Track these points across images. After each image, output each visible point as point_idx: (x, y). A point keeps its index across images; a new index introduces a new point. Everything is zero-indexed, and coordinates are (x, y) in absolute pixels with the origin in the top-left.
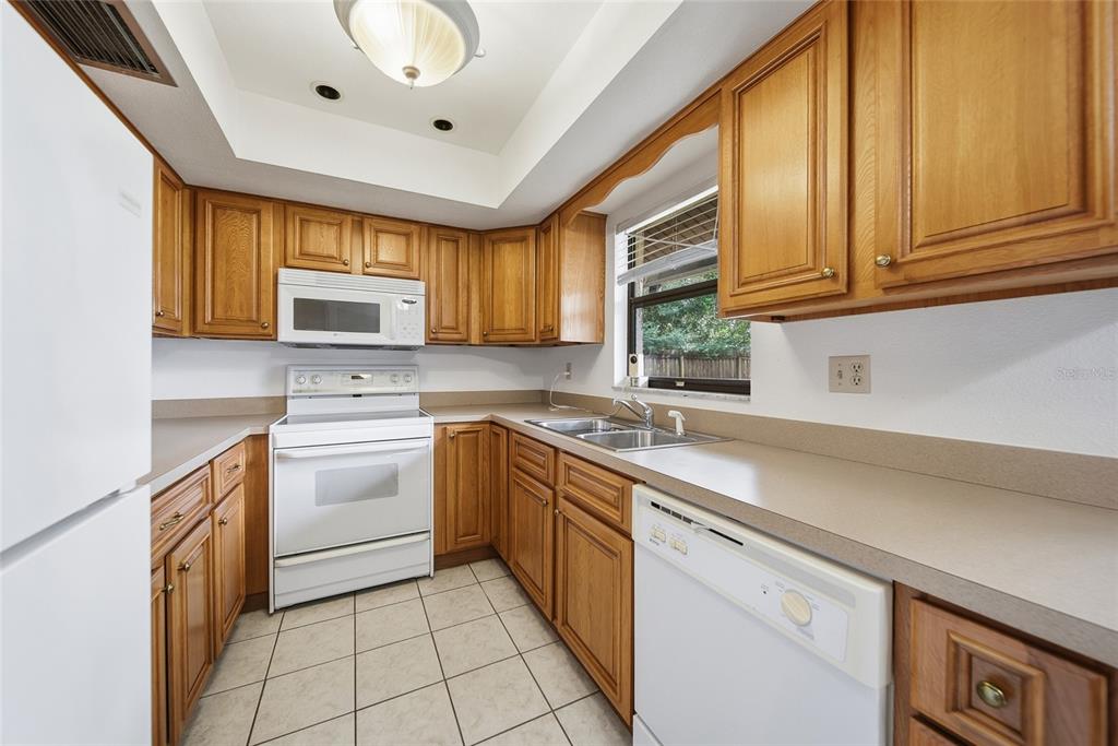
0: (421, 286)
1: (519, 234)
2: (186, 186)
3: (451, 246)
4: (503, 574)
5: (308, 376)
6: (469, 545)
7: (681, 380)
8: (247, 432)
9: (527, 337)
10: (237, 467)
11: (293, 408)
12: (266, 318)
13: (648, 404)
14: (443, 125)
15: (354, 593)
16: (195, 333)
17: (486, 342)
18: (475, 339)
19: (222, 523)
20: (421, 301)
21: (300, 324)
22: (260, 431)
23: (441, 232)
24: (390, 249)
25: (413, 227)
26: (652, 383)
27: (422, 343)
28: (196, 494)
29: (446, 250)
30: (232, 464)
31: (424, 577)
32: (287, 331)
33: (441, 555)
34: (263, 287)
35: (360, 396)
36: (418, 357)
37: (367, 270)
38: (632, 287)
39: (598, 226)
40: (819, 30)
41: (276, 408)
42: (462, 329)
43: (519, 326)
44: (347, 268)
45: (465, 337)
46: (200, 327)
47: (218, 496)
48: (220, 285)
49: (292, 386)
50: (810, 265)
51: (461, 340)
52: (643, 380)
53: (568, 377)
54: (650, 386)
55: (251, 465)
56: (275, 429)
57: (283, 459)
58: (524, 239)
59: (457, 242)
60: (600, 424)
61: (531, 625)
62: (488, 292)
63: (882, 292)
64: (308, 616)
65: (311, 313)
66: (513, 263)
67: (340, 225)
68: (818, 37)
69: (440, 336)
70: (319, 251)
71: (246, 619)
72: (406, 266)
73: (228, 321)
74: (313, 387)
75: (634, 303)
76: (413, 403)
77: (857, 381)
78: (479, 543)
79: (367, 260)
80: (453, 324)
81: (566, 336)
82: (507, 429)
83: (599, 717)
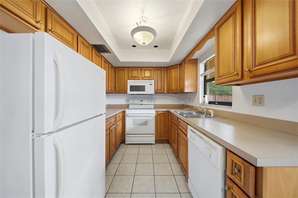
0: (153, 81)
1: (175, 66)
2: (114, 67)
3: (160, 71)
4: (170, 147)
5: (133, 100)
6: (163, 139)
7: (217, 102)
8: (122, 110)
9: (178, 91)
10: (120, 116)
11: (130, 106)
12: (125, 90)
13: (205, 108)
14: (156, 47)
15: (140, 144)
16: (115, 93)
17: (168, 93)
18: (166, 92)
19: (118, 125)
20: (153, 84)
21: (131, 90)
22: (124, 110)
23: (158, 68)
24: (147, 74)
25: (152, 68)
26: (210, 103)
27: (154, 93)
28: (114, 120)
29: (159, 72)
30: (119, 116)
31: (153, 144)
32: (129, 92)
33: (157, 140)
34: (125, 84)
35: (142, 105)
36: (154, 96)
37: (143, 79)
38: (205, 77)
39: (195, 62)
40: (234, 10)
41: (127, 106)
42: (163, 90)
43: (175, 88)
44: (139, 79)
45: (163, 92)
46: (116, 92)
47: (117, 121)
48: (119, 84)
49: (130, 102)
50: (233, 72)
51: (162, 92)
52: (207, 102)
53: (190, 101)
54: (209, 104)
55: (122, 117)
56: (126, 110)
57: (128, 116)
58: (177, 68)
59: (161, 70)
60: (194, 113)
61: (174, 158)
62: (168, 81)
63: (249, 78)
64: (131, 146)
65: (133, 88)
66: (174, 73)
67: (138, 70)
68: (234, 12)
69: (157, 92)
70: (134, 76)
71: (122, 145)
72: (150, 77)
73: (120, 90)
74: (134, 103)
75: (206, 81)
76: (153, 106)
77: (260, 103)
78: (165, 139)
79: (143, 76)
80: (160, 89)
81: (186, 90)
82: (171, 113)
83: (184, 180)
